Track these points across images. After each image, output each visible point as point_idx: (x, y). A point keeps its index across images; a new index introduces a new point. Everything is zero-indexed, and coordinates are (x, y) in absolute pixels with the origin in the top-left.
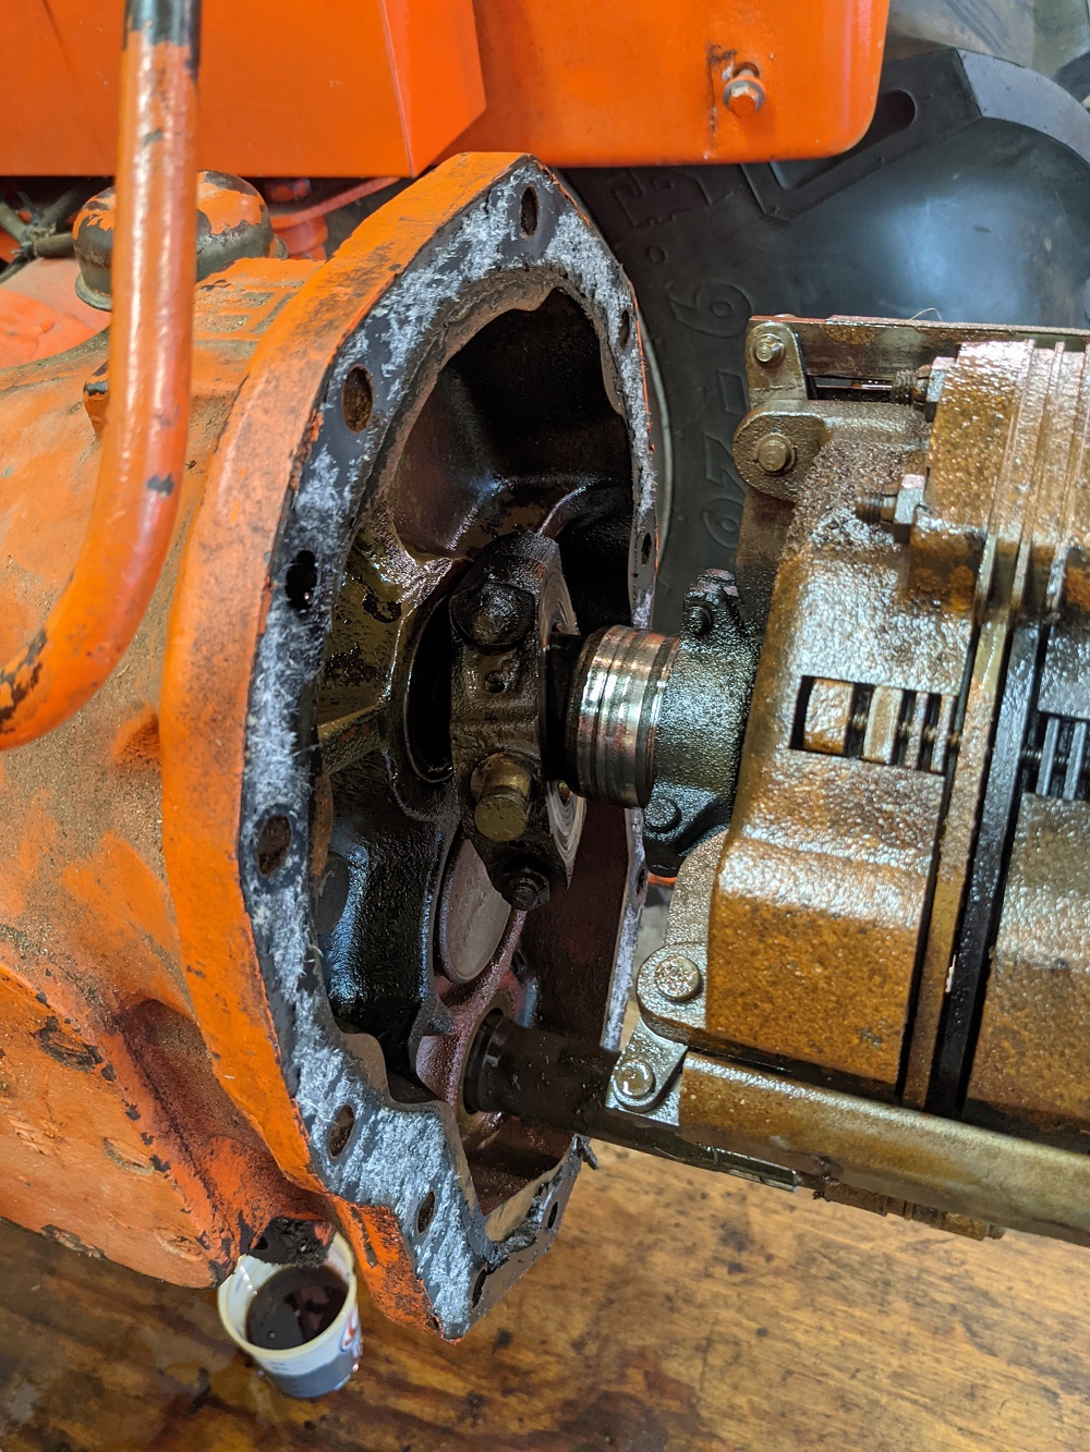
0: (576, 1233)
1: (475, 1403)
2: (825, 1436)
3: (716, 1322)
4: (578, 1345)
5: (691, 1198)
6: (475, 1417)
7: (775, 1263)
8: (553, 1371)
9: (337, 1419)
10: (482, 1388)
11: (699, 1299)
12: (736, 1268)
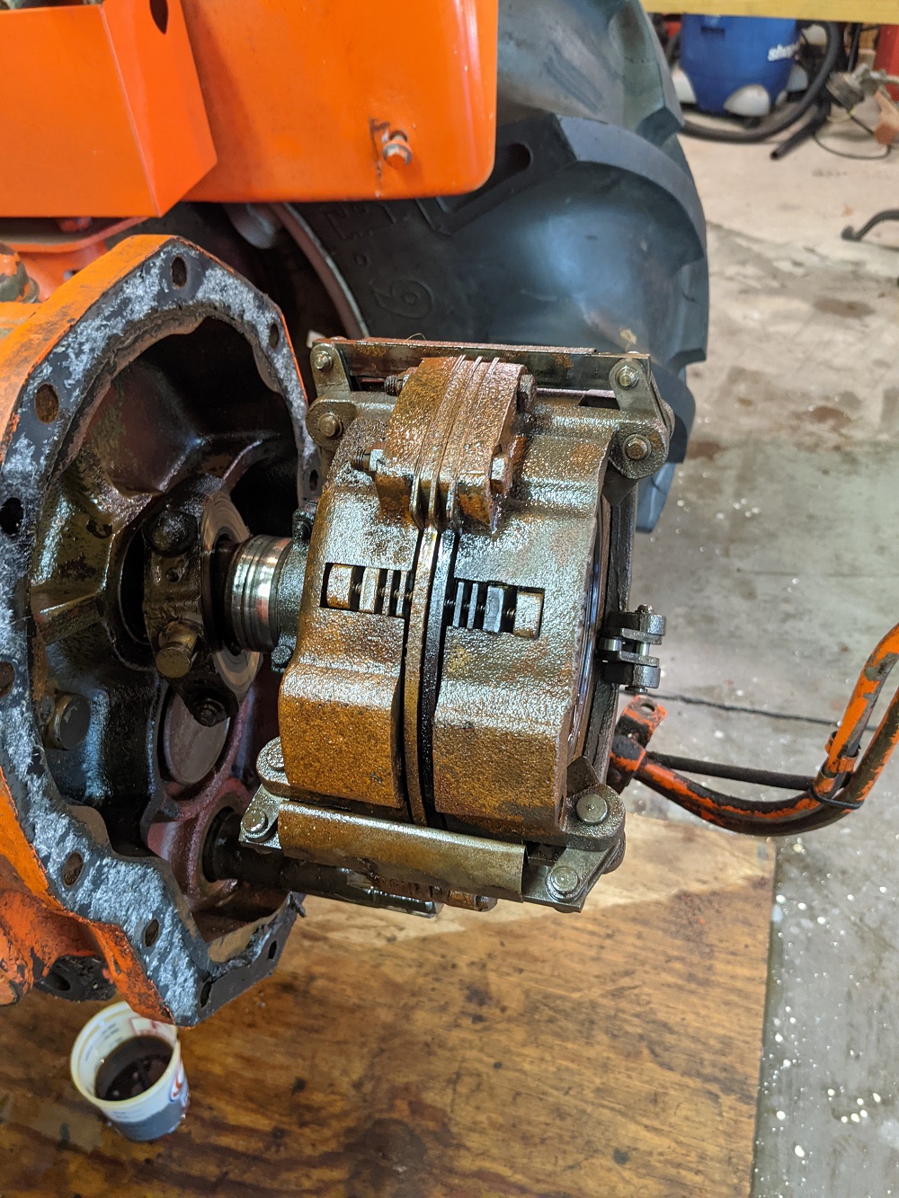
0: (356, 1001)
1: (278, 1135)
2: (545, 1139)
3: (464, 1060)
4: (357, 1085)
5: (444, 968)
6: (278, 1146)
7: (508, 1013)
8: (339, 1106)
9: (170, 1156)
10: (284, 1123)
11: (450, 1044)
12: (478, 1019)
